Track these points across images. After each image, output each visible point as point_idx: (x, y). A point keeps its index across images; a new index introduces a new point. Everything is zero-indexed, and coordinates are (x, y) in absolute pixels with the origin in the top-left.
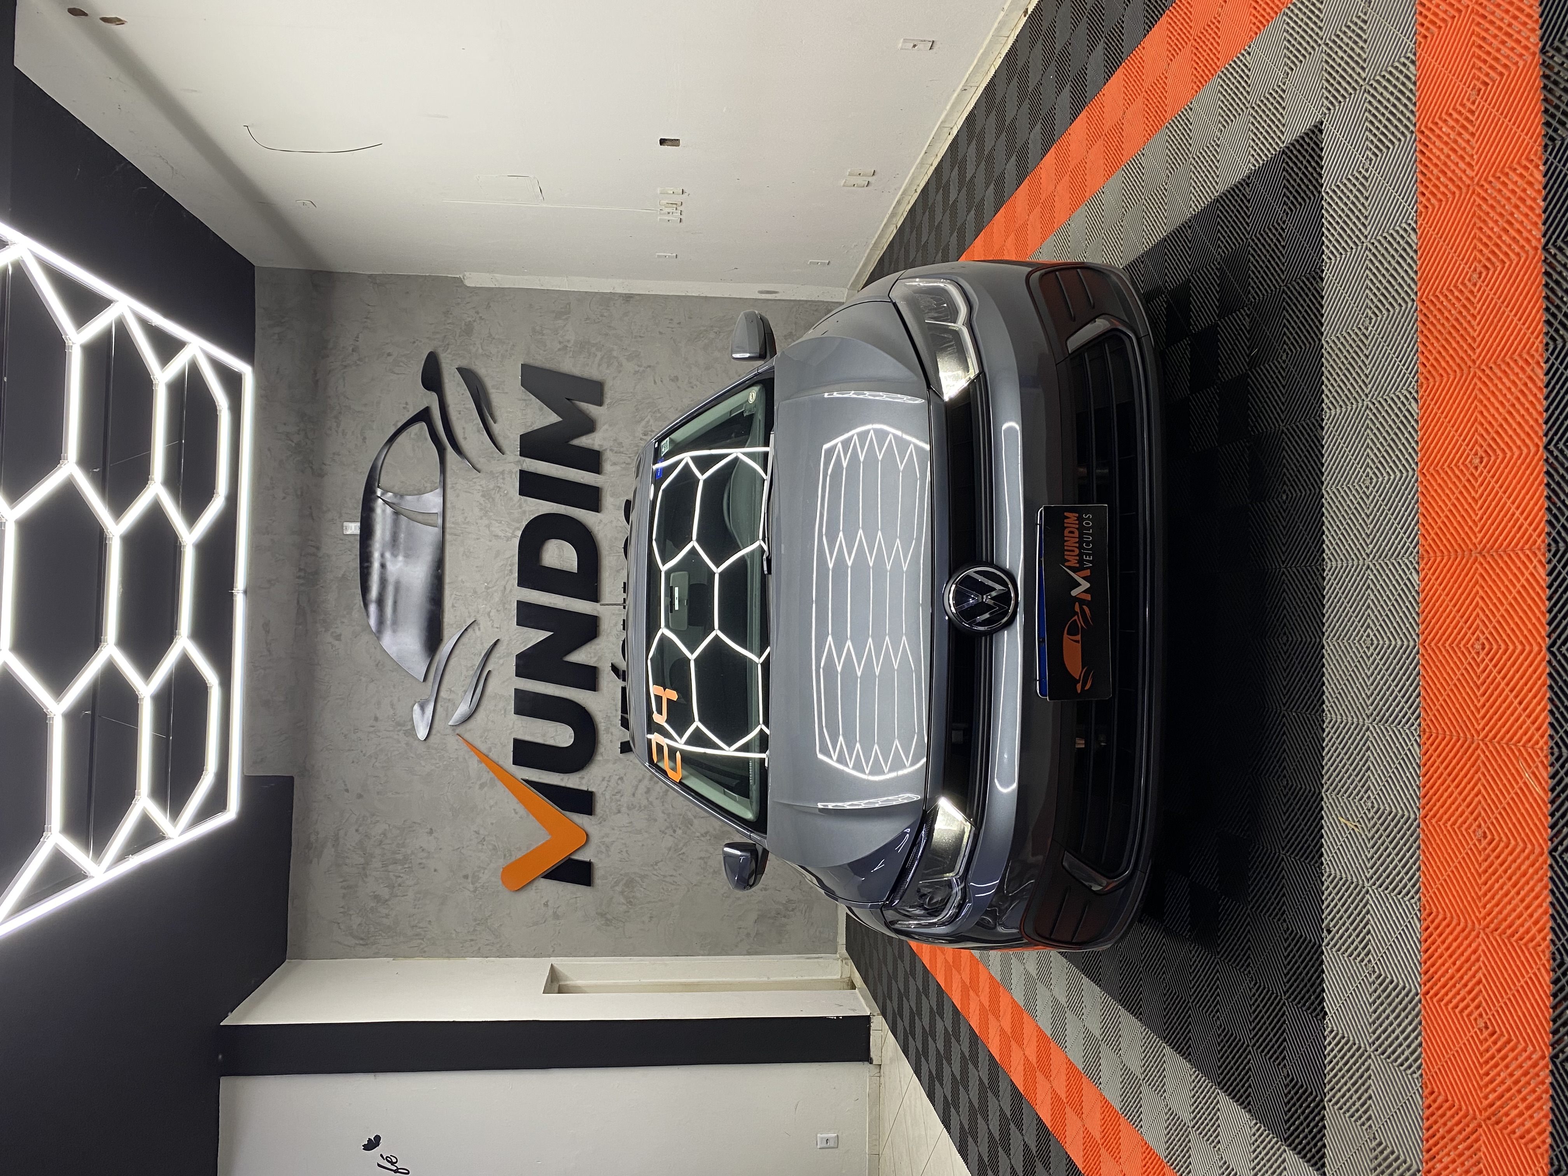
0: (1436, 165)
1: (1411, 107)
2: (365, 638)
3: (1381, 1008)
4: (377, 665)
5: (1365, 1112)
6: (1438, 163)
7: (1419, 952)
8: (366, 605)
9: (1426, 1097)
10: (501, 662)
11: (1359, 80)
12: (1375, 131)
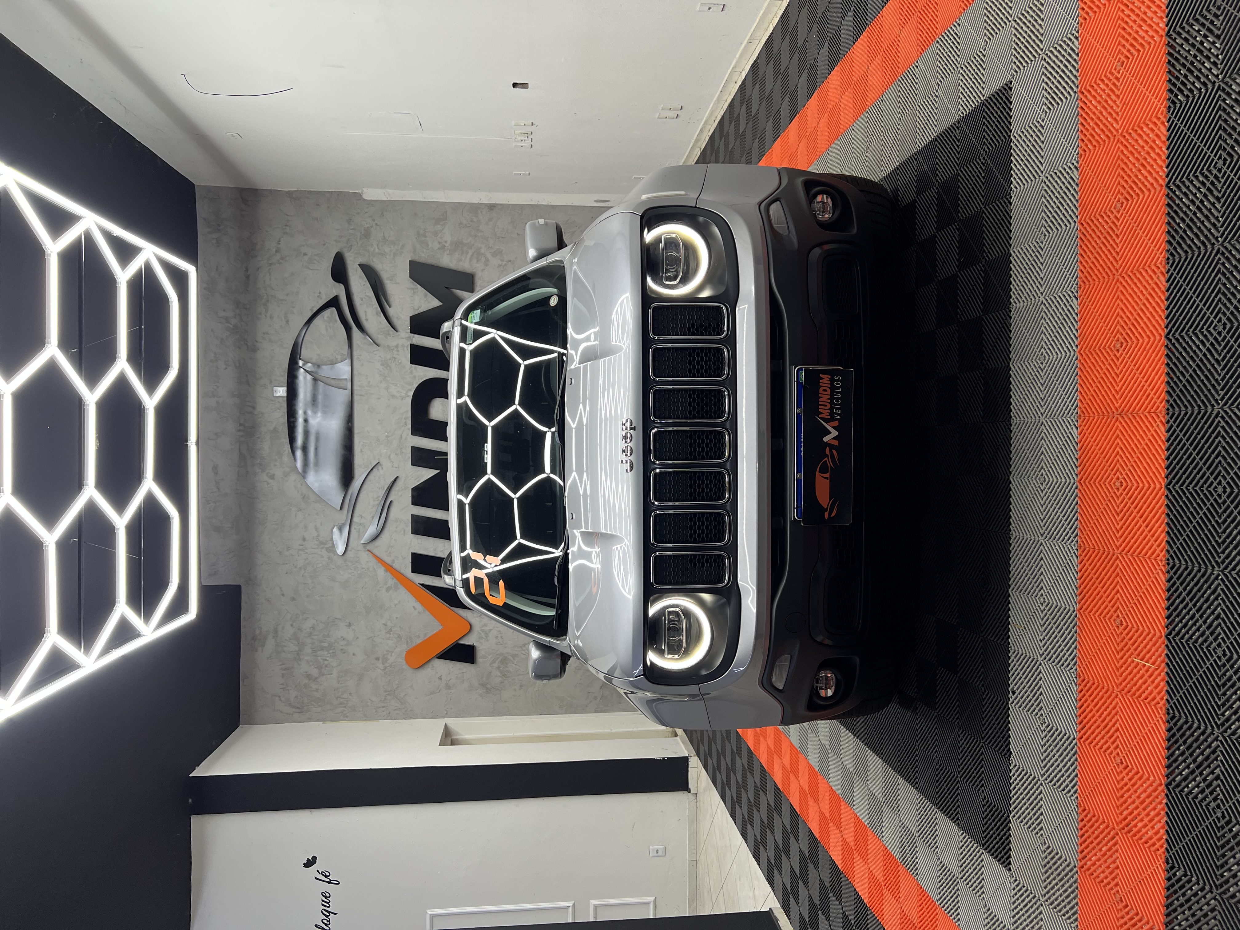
1: (1075, 73)
2: (294, 477)
4: (304, 498)
6: (1093, 117)
7: (1076, 708)
8: (293, 452)
10: (400, 494)
11: (1038, 50)
12: (1049, 90)
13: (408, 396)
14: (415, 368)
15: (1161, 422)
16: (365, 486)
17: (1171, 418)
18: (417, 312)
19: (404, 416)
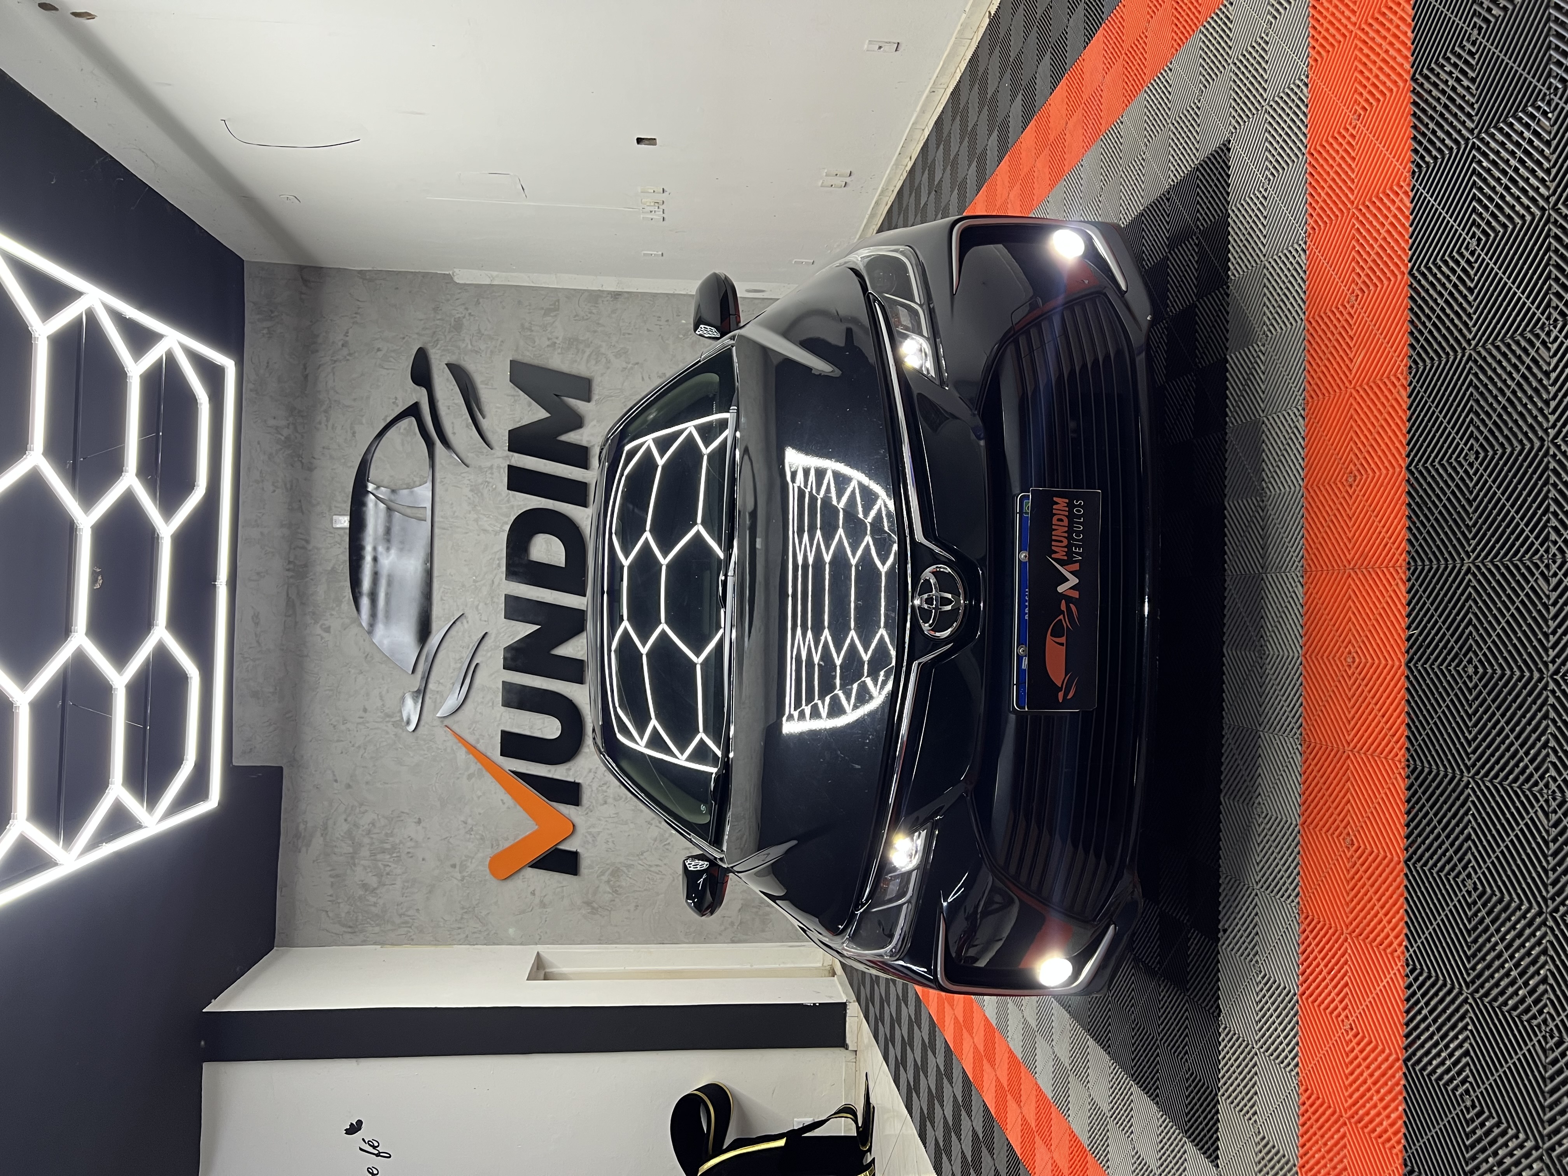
1: (1303, 128)
2: (356, 633)
4: (366, 657)
5: (1252, 1107)
8: (357, 602)
10: (489, 655)
11: (1261, 100)
13: (504, 531)
14: (514, 496)
16: (444, 644)
17: (1413, 574)
18: (518, 426)
19: (497, 557)
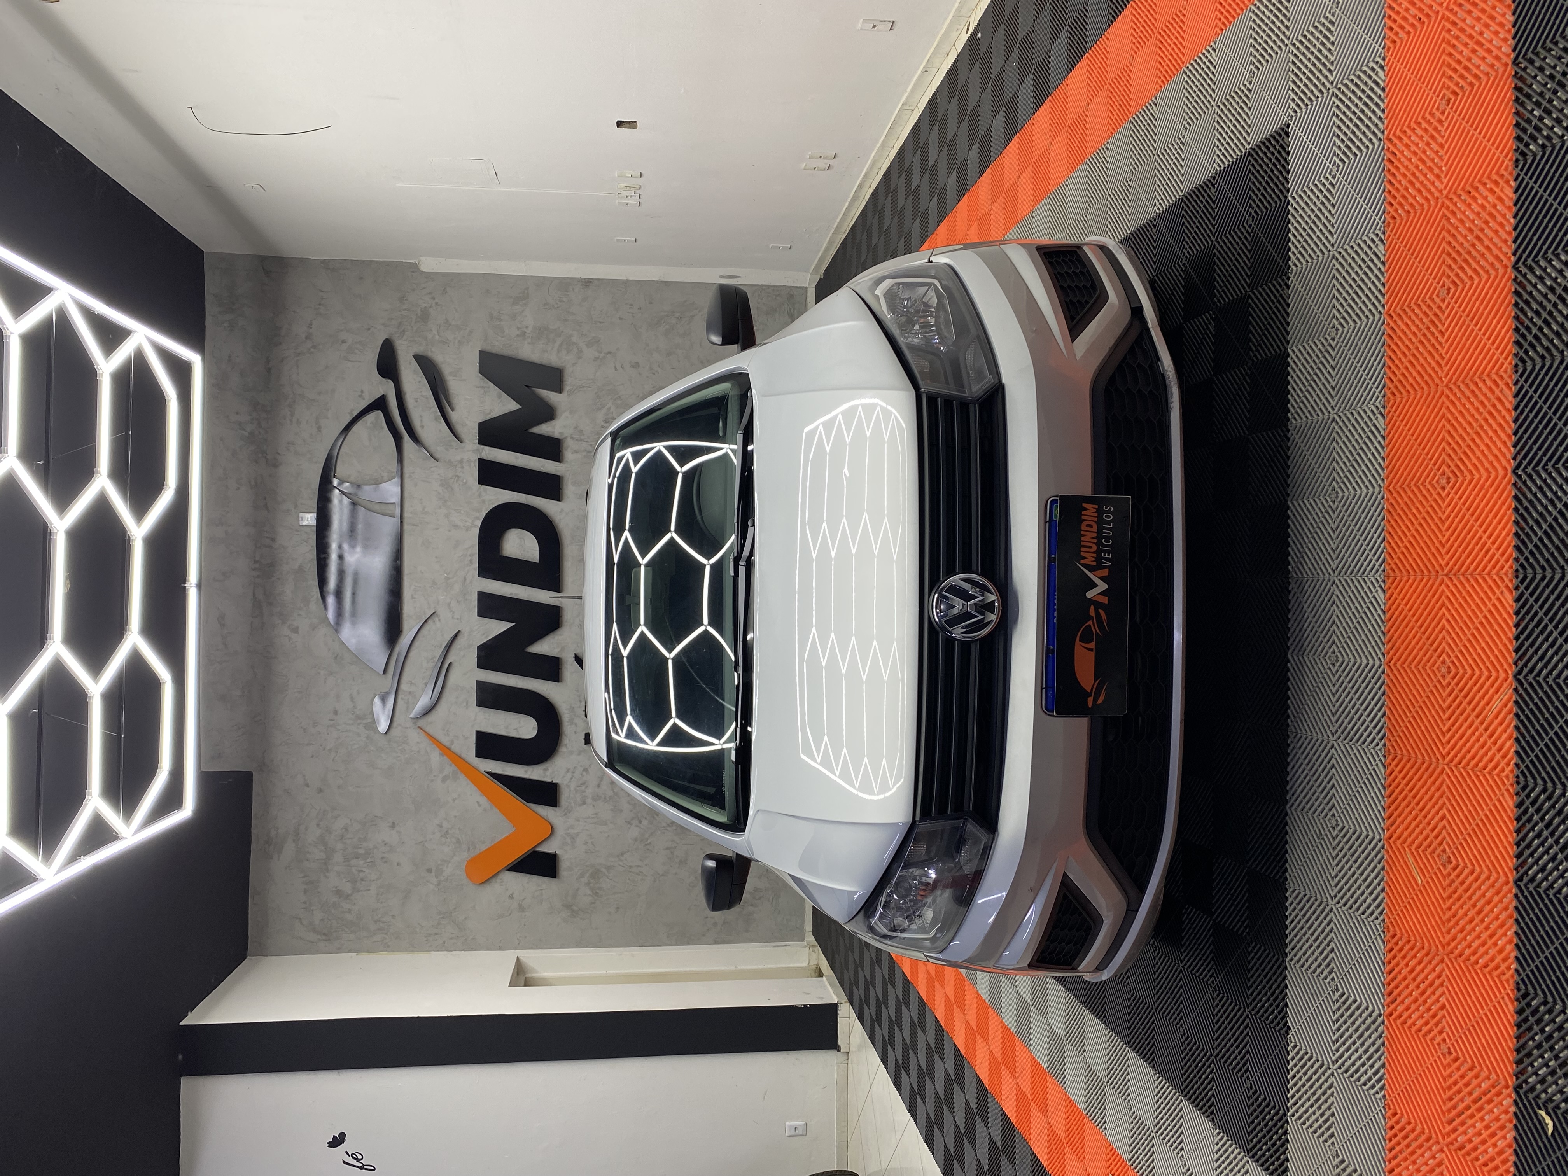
0: (1404, 175)
1: (1380, 113)
2: (323, 631)
3: (1345, 1027)
5: (1328, 1129)
6: (1406, 173)
7: (1383, 973)
8: (324, 598)
9: (1389, 1118)
10: (462, 653)
11: (1326, 83)
12: (1342, 136)
13: (475, 527)
14: (485, 490)
15: (1507, 587)
16: (416, 644)
17: (1522, 582)
18: (487, 418)
19: (469, 553)
